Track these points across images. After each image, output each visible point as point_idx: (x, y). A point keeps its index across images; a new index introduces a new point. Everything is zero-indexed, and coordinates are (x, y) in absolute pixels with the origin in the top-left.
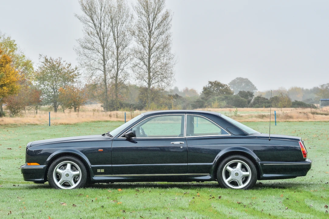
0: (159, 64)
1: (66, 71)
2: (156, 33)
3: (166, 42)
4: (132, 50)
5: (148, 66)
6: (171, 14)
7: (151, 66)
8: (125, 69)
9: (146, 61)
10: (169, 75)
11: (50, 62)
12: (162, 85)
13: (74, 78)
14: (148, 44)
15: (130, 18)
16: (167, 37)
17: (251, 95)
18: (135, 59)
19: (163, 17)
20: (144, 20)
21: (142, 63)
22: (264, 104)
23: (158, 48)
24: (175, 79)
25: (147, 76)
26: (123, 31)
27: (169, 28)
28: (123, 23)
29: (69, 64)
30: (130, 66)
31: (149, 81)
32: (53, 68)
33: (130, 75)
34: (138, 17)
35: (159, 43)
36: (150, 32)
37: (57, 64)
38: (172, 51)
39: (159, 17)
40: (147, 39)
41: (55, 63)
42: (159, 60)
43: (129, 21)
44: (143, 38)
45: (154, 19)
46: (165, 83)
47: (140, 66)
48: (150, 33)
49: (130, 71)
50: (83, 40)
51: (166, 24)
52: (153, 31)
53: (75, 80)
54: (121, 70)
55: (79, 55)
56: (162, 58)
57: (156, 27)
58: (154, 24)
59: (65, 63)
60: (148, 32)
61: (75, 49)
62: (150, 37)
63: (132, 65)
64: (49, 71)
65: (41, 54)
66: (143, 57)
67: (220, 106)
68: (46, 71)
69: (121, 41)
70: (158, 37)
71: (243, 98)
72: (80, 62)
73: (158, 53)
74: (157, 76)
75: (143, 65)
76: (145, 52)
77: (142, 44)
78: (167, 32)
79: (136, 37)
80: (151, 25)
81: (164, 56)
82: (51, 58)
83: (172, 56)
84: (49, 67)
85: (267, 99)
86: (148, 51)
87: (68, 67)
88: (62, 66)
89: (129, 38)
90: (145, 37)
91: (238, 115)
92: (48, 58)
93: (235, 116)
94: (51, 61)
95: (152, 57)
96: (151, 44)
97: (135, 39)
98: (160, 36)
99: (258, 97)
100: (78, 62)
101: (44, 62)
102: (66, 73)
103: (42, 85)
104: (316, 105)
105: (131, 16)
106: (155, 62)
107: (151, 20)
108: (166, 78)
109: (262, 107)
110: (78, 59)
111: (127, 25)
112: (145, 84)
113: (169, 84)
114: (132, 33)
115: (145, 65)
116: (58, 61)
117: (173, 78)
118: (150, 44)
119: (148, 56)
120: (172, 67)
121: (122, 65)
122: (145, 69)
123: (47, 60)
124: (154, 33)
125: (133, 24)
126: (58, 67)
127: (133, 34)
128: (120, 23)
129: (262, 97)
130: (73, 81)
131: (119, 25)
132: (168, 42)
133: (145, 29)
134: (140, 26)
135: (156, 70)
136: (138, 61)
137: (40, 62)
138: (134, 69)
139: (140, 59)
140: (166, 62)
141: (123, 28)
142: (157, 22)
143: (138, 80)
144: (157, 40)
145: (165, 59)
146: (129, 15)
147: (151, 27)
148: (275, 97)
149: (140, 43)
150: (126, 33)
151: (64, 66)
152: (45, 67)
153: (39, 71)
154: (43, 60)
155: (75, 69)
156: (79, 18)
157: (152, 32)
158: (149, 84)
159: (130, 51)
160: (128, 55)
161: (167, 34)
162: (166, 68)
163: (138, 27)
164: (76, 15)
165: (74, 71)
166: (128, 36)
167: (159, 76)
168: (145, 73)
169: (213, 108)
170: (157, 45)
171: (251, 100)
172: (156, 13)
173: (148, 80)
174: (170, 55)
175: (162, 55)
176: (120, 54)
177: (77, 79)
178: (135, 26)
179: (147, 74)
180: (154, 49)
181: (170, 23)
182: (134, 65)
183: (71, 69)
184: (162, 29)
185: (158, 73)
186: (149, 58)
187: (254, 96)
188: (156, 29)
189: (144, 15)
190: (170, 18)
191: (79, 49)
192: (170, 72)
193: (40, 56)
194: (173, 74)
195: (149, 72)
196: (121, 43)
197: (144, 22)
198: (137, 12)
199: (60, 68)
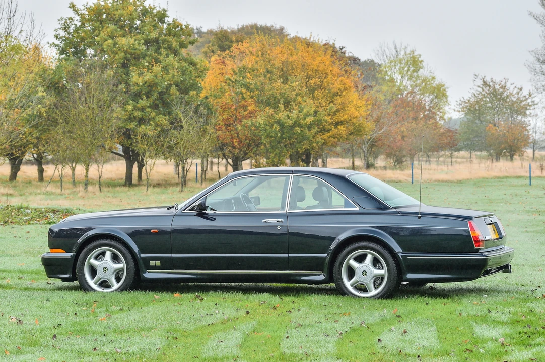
1: (515, 99)
11: (489, 86)
13: (527, 109)
29: (520, 88)
32: (493, 94)
37: (502, 88)
41: (497, 87)
50: (540, 52)
53: (528, 112)
55: (533, 74)
59: (513, 86)
61: (527, 66)
64: (488, 100)
65: (477, 75)
68: (484, 99)
72: (535, 85)
82: (492, 79)
84: (488, 94)
87: (518, 93)
88: (508, 91)
92: (488, 79)
94: (491, 84)
100: (532, 85)
101: (481, 86)
102: (513, 102)
103: (477, 121)
110: (532, 80)
116: (503, 83)
123: (485, 83)
126: (502, 93)
130: (525, 115)
137: (475, 85)
151: (511, 92)
152: (483, 93)
153: (473, 99)
154: (480, 83)
155: (528, 96)
156: (536, 17)
164: (531, 14)
165: (527, 99)
177: (531, 111)
183: (522, 96)
191: (535, 66)
193: (476, 77)
199: (505, 94)
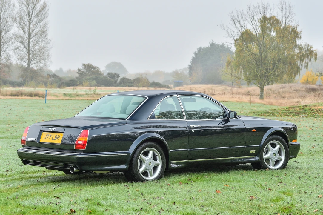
0: (37, 47)
2: (35, 21)
3: (44, 29)
4: (13, 35)
5: (27, 49)
6: (48, 4)
7: (30, 49)
8: (7, 51)
9: (26, 44)
10: (47, 57)
12: (40, 66)
14: (28, 30)
15: (11, 7)
16: (45, 25)
17: (118, 76)
18: (16, 42)
19: (41, 7)
20: (25, 9)
21: (22, 46)
22: (128, 84)
23: (36, 34)
24: (51, 61)
25: (27, 57)
26: (6, 18)
27: (47, 16)
28: (6, 11)
30: (12, 48)
31: (29, 62)
33: (12, 56)
34: (19, 6)
35: (38, 30)
36: (30, 19)
38: (49, 37)
39: (38, 7)
40: (27, 26)
42: (37, 44)
43: (11, 9)
44: (24, 25)
45: (33, 8)
46: (42, 64)
47: (21, 49)
48: (30, 21)
49: (11, 53)
51: (44, 14)
52: (33, 19)
54: (3, 52)
56: (40, 43)
57: (35, 15)
58: (33, 13)
60: (28, 19)
62: (30, 24)
63: (13, 48)
66: (23, 41)
67: (90, 85)
69: (4, 27)
70: (36, 25)
71: (110, 79)
73: (36, 38)
74: (36, 58)
75: (23, 48)
76: (25, 37)
77: (22, 29)
78: (44, 20)
79: (17, 23)
80: (31, 14)
81: (42, 41)
83: (49, 41)
85: (131, 80)
86: (28, 36)
89: (11, 24)
90: (25, 24)
91: (97, 94)
93: (94, 94)
95: (31, 41)
96: (31, 30)
97: (16, 25)
98: (39, 23)
99: (123, 78)
104: (170, 86)
105: (13, 5)
106: (34, 46)
107: (30, 9)
108: (43, 59)
109: (126, 86)
111: (9, 13)
112: (25, 65)
113: (46, 65)
114: (13, 20)
115: (25, 48)
117: (49, 59)
118: (29, 30)
119: (27, 40)
120: (49, 50)
121: (5, 47)
122: (25, 52)
124: (33, 21)
125: (15, 12)
127: (15, 20)
128: (3, 10)
129: (127, 78)
131: (2, 12)
132: (45, 29)
133: (25, 17)
134: (21, 14)
135: (34, 52)
136: (19, 44)
138: (15, 51)
139: (21, 43)
140: (43, 46)
141: (5, 16)
142: (36, 11)
143: (19, 61)
144: (36, 27)
145: (43, 43)
146: (11, 4)
147: (30, 15)
148: (137, 78)
149: (20, 29)
150: (8, 20)
157: (31, 20)
158: (29, 64)
159: (12, 35)
160: (10, 39)
161: (45, 22)
162: (43, 51)
163: (19, 15)
166: (10, 23)
167: (37, 58)
168: (26, 55)
169: (84, 86)
170: (36, 31)
171: (117, 80)
172: (35, 3)
173: (27, 61)
174: (47, 40)
175: (40, 40)
176: (3, 38)
178: (16, 14)
179: (27, 55)
180: (33, 35)
181: (48, 13)
182: (15, 48)
184: (40, 17)
185: (37, 55)
186: (29, 42)
187: (120, 77)
188: (35, 18)
189: (25, 5)
190: (47, 8)
192: (47, 54)
194: (50, 57)
195: (29, 54)
196: (4, 28)
197: (24, 11)
198: (18, 2)
